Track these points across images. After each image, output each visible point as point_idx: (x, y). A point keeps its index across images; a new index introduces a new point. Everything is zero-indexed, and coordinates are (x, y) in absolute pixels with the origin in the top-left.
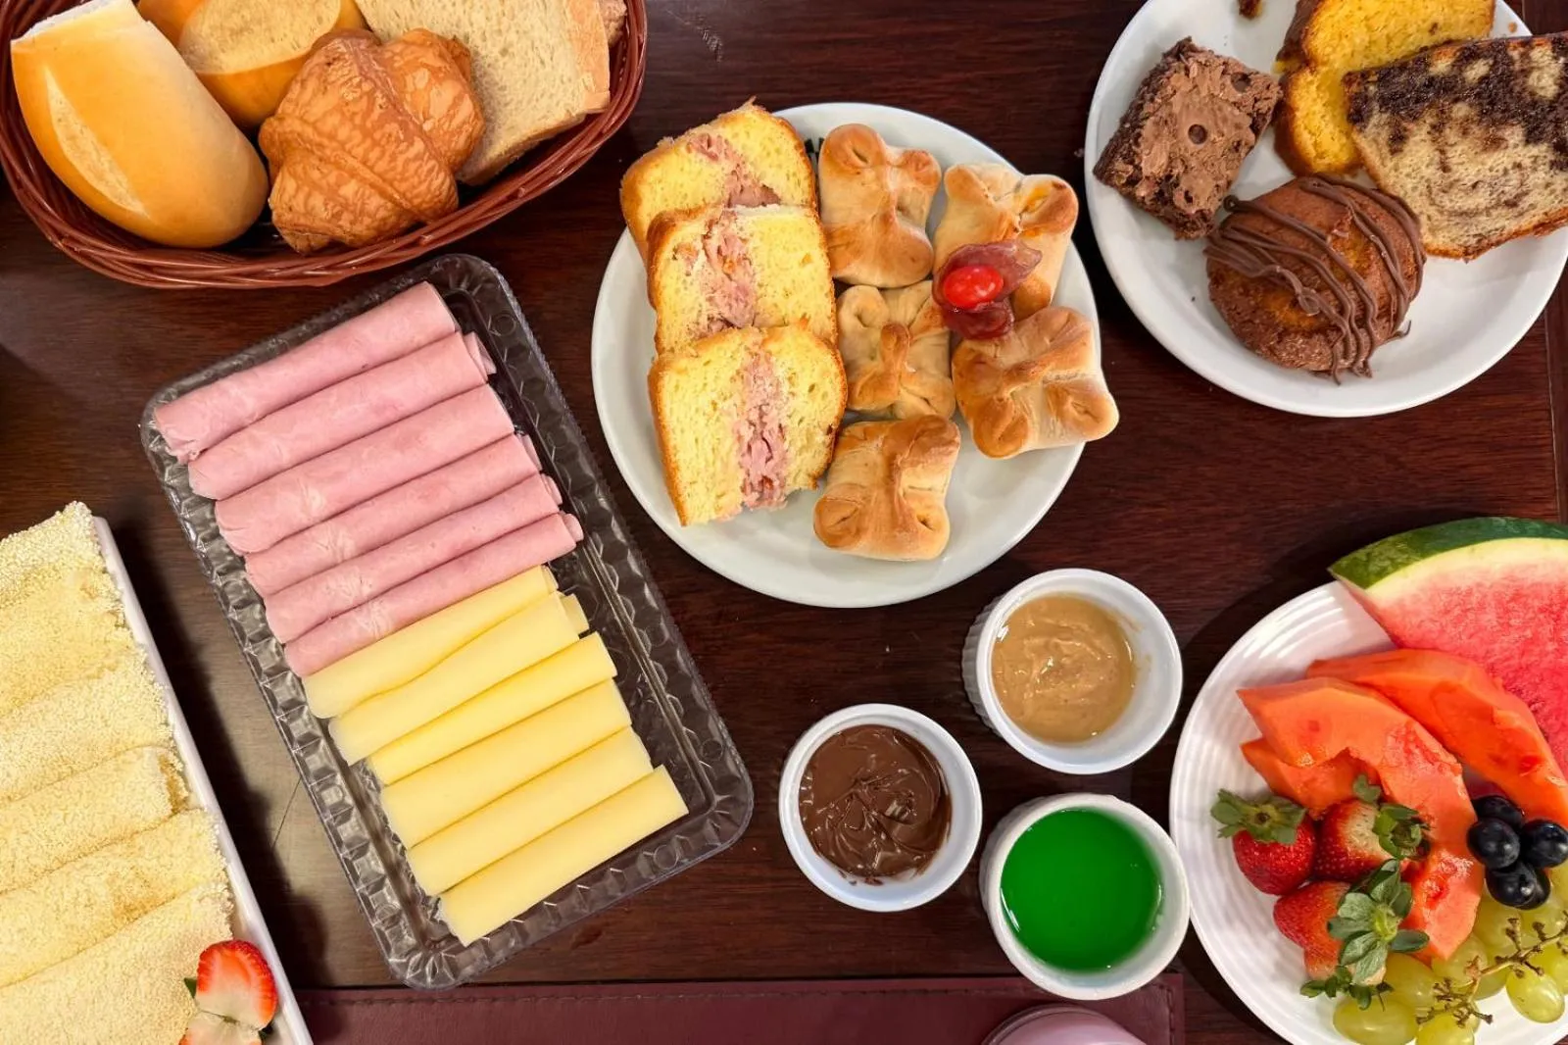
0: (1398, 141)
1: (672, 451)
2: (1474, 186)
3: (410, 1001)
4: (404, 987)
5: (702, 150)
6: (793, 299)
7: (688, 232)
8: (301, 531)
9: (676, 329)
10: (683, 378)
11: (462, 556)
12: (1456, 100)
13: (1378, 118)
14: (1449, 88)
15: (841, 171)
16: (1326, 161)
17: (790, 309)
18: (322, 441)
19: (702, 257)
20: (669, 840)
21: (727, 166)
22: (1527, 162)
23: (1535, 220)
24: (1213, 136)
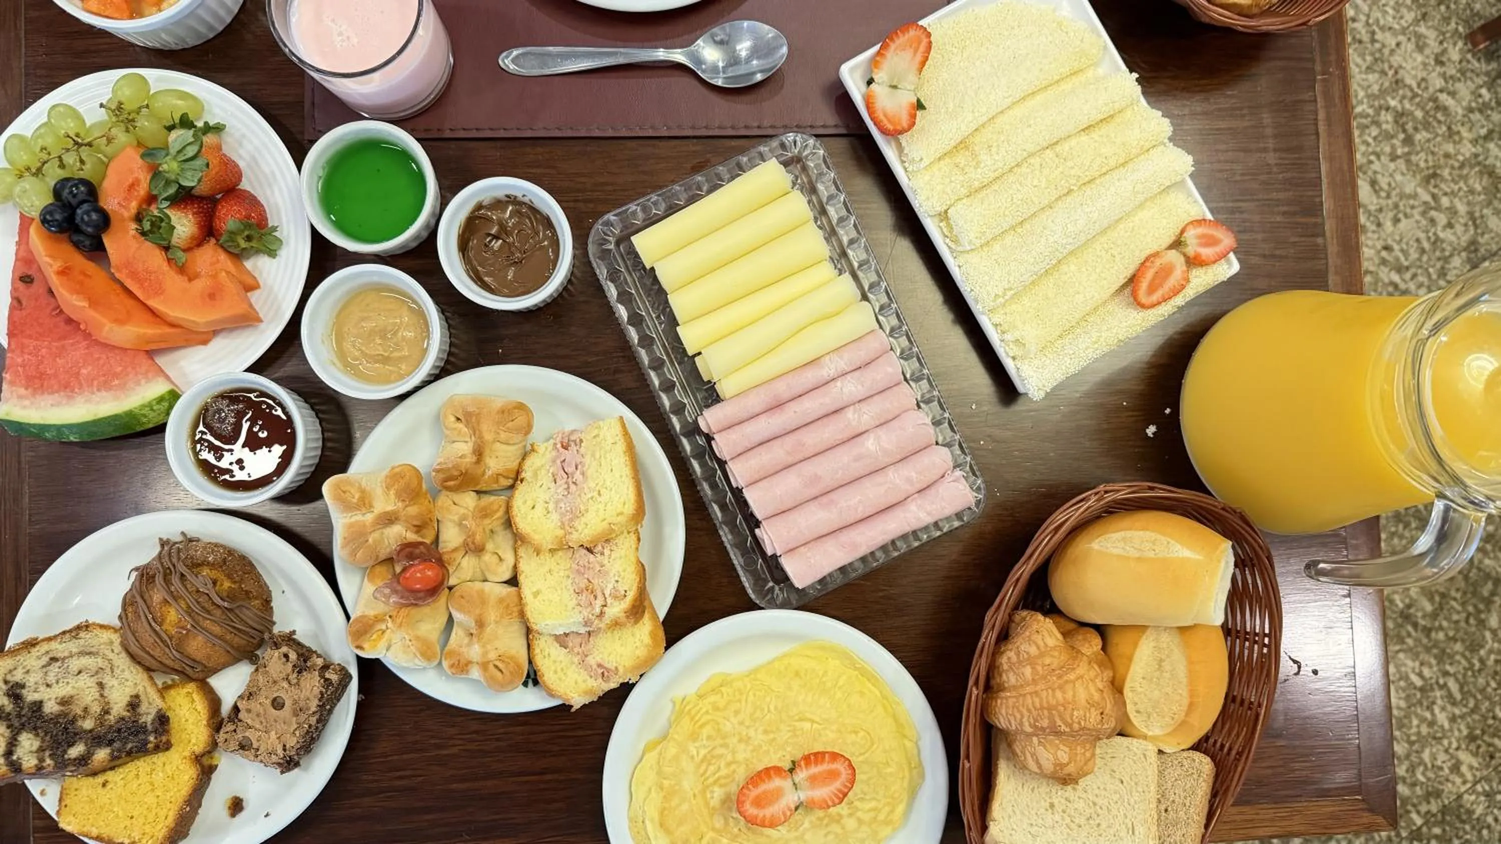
0: (134, 704)
1: (628, 463)
2: (80, 672)
3: (811, 127)
4: (817, 136)
5: (608, 670)
6: (547, 568)
7: (616, 609)
8: (881, 425)
9: (626, 544)
10: (620, 508)
11: (777, 406)
12: (91, 731)
13: (148, 717)
14: (97, 740)
15: (512, 658)
16: (185, 690)
17: (550, 562)
18: (867, 483)
19: (607, 593)
20: (644, 220)
21: (592, 660)
22: (42, 688)
23: (38, 648)
24: (268, 702)
